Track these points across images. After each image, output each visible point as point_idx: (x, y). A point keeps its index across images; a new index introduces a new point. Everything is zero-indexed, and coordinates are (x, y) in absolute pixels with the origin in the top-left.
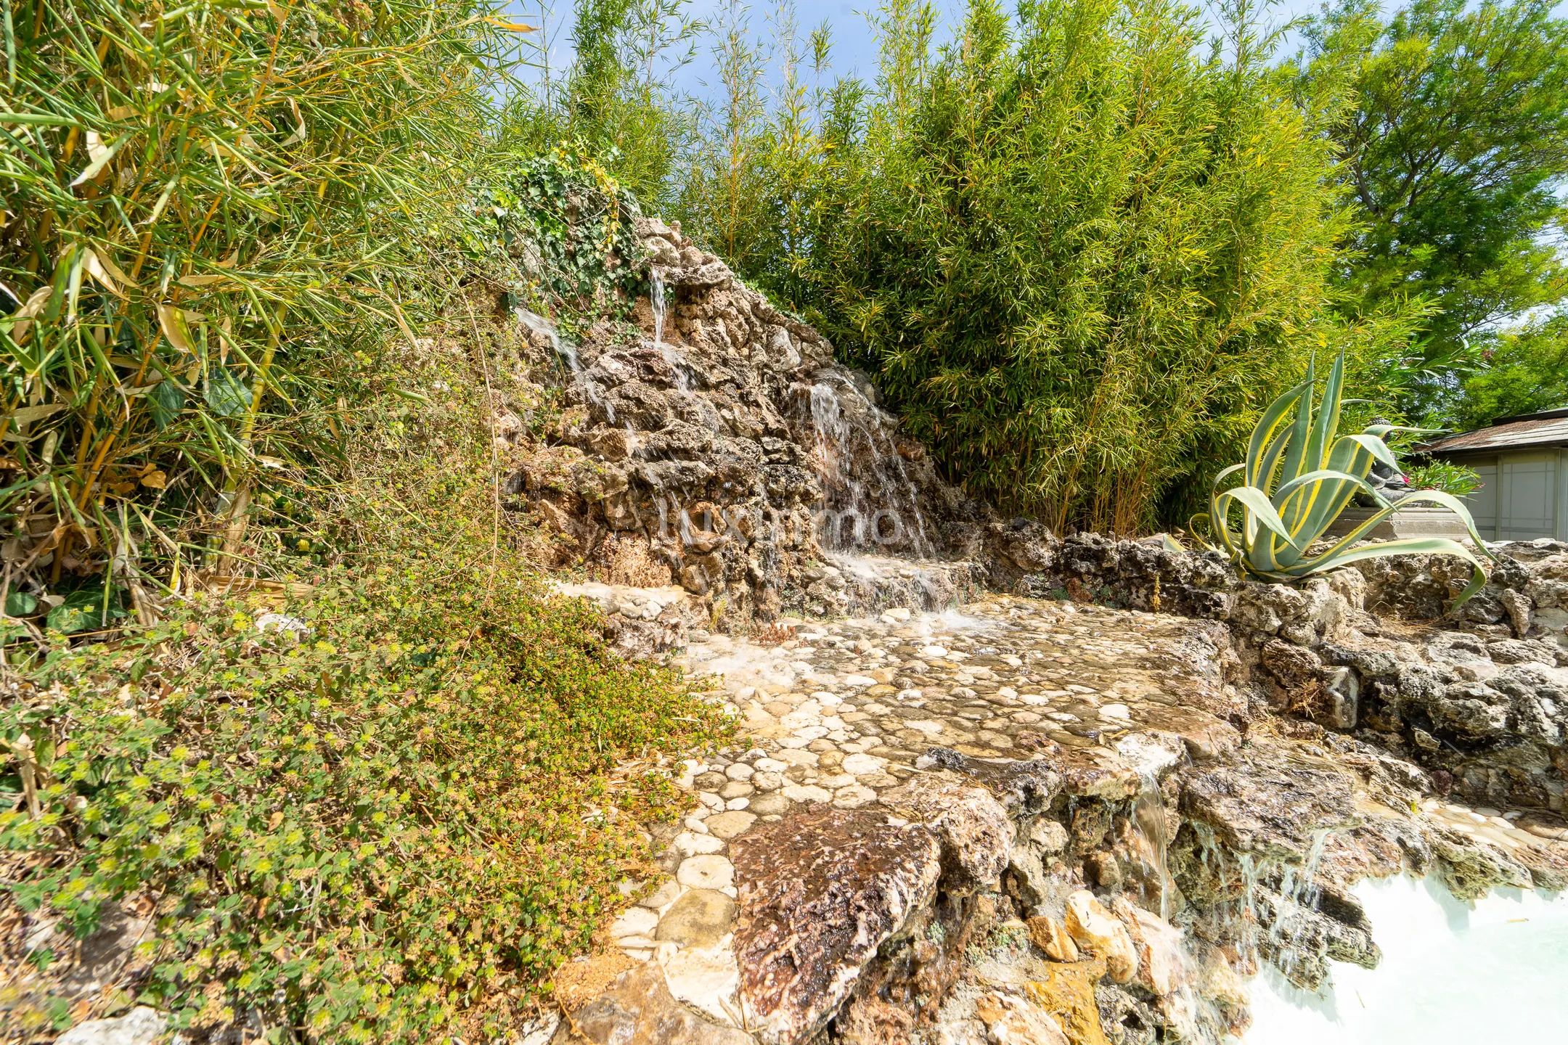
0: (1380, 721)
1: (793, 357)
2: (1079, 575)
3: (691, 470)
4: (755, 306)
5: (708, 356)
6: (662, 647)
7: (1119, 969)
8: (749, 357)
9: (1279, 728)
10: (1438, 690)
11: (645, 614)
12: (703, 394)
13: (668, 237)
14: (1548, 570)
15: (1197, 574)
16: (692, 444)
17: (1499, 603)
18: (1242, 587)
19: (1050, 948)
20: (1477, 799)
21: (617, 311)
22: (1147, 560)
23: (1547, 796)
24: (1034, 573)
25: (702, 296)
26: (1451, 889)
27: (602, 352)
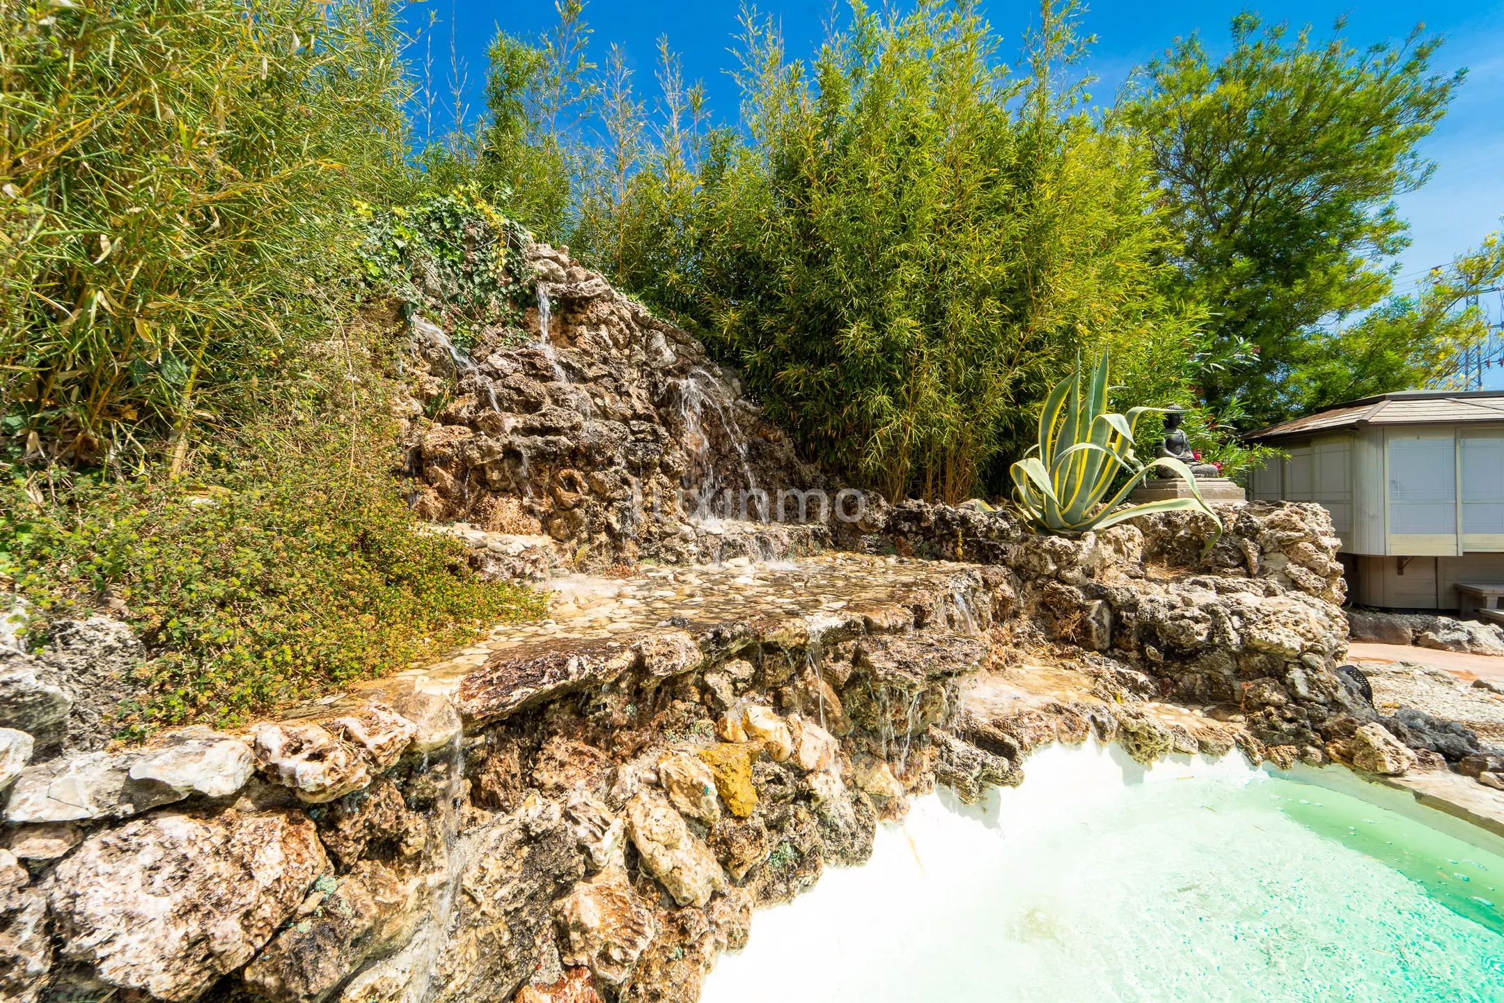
0: (1123, 641)
1: (668, 355)
2: (904, 534)
3: (554, 443)
4: (635, 315)
5: (591, 355)
6: (522, 575)
7: (775, 750)
8: (629, 357)
9: (1051, 650)
10: (1162, 614)
11: (510, 551)
12: (581, 386)
13: (555, 259)
14: (1272, 522)
15: (990, 529)
16: (562, 423)
17: (1239, 550)
18: (1025, 539)
19: (725, 734)
20: (1187, 698)
21: (509, 319)
22: (954, 519)
23: (1233, 691)
24: (871, 533)
25: (582, 307)
26: (1131, 753)
27: (493, 352)
